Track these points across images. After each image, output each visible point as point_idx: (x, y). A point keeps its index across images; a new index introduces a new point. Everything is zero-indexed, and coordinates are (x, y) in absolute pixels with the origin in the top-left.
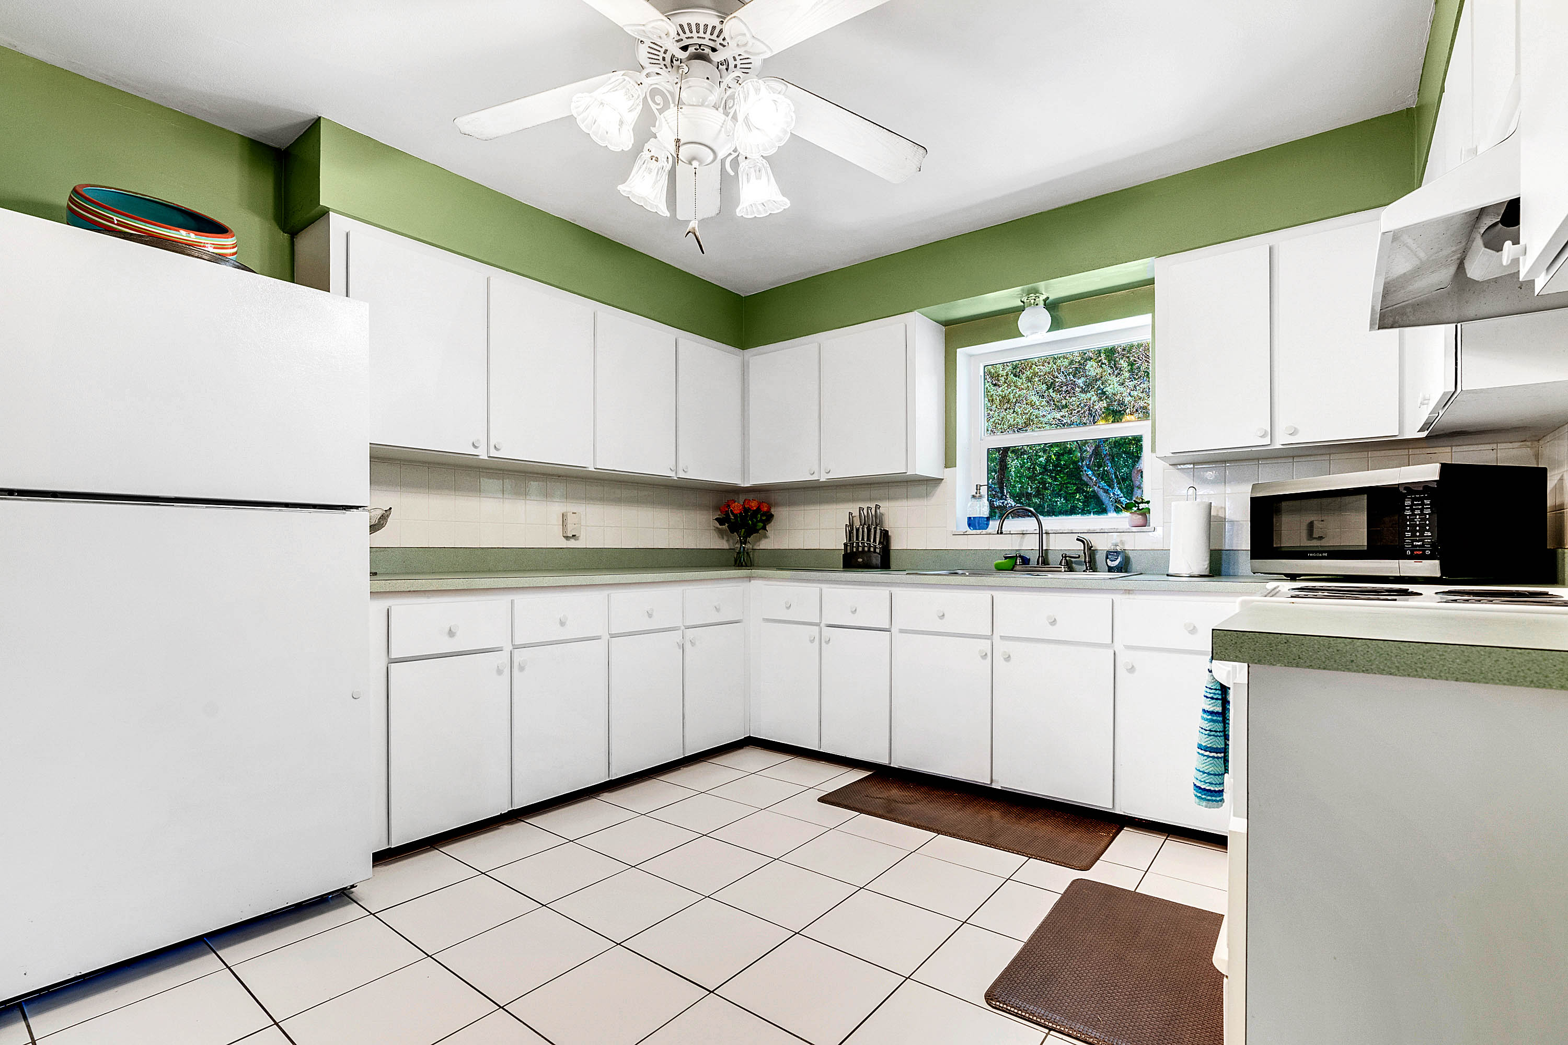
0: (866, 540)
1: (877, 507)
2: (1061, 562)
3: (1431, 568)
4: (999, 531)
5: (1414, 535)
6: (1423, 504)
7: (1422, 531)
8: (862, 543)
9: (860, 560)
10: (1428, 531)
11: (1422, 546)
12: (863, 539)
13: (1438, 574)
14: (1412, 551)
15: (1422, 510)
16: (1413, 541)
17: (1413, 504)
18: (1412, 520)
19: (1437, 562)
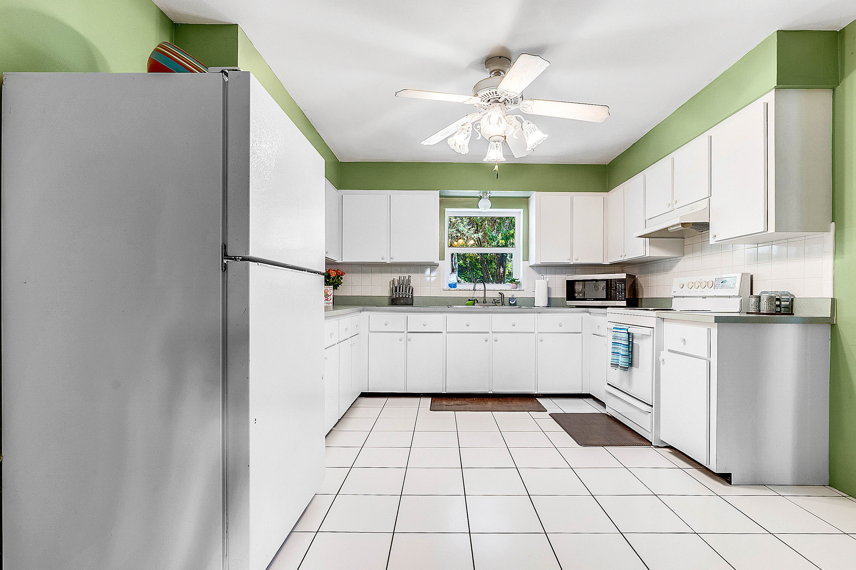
0: (404, 292)
1: (409, 277)
2: (493, 302)
3: (624, 303)
4: (474, 289)
5: (619, 294)
6: (622, 285)
7: (622, 293)
8: (402, 293)
9: (402, 301)
10: (623, 293)
11: (622, 297)
12: (402, 291)
13: (625, 305)
14: (619, 299)
15: (622, 287)
16: (619, 295)
17: (619, 285)
18: (619, 289)
19: (625, 301)
